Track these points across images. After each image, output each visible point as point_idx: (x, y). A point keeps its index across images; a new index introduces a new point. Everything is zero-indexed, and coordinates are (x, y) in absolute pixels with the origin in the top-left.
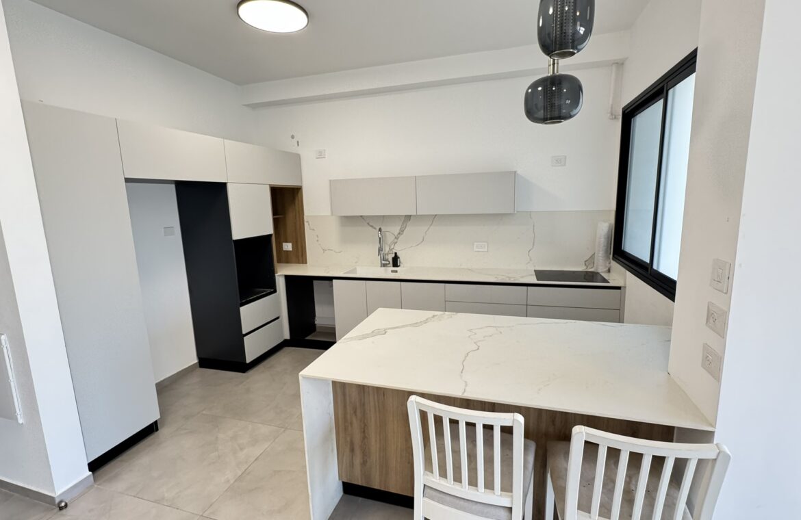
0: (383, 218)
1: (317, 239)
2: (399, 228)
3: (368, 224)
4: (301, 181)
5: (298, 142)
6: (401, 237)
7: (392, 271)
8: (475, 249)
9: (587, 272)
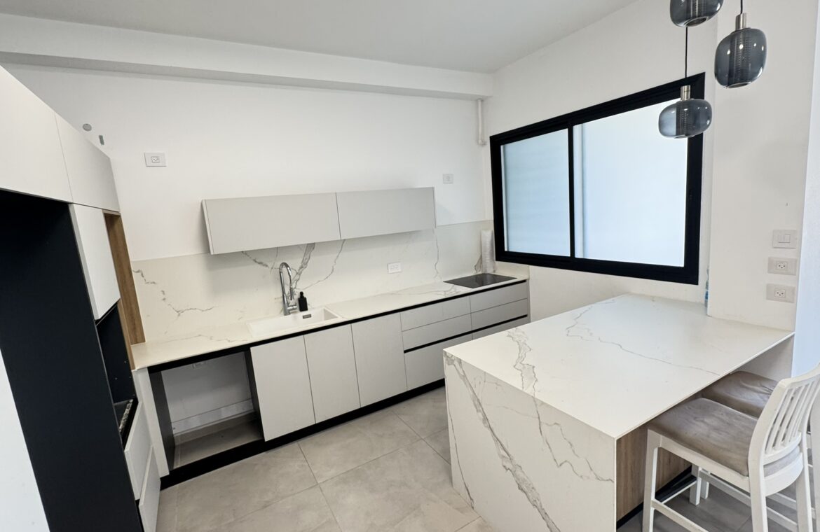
0: (277, 251)
1: (163, 297)
2: (301, 260)
3: (255, 261)
4: (117, 204)
5: (101, 138)
6: (305, 271)
7: (304, 317)
8: (390, 272)
9: (477, 275)
